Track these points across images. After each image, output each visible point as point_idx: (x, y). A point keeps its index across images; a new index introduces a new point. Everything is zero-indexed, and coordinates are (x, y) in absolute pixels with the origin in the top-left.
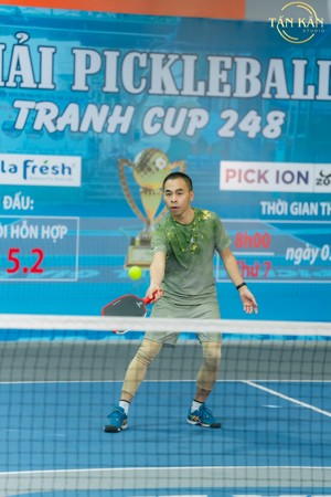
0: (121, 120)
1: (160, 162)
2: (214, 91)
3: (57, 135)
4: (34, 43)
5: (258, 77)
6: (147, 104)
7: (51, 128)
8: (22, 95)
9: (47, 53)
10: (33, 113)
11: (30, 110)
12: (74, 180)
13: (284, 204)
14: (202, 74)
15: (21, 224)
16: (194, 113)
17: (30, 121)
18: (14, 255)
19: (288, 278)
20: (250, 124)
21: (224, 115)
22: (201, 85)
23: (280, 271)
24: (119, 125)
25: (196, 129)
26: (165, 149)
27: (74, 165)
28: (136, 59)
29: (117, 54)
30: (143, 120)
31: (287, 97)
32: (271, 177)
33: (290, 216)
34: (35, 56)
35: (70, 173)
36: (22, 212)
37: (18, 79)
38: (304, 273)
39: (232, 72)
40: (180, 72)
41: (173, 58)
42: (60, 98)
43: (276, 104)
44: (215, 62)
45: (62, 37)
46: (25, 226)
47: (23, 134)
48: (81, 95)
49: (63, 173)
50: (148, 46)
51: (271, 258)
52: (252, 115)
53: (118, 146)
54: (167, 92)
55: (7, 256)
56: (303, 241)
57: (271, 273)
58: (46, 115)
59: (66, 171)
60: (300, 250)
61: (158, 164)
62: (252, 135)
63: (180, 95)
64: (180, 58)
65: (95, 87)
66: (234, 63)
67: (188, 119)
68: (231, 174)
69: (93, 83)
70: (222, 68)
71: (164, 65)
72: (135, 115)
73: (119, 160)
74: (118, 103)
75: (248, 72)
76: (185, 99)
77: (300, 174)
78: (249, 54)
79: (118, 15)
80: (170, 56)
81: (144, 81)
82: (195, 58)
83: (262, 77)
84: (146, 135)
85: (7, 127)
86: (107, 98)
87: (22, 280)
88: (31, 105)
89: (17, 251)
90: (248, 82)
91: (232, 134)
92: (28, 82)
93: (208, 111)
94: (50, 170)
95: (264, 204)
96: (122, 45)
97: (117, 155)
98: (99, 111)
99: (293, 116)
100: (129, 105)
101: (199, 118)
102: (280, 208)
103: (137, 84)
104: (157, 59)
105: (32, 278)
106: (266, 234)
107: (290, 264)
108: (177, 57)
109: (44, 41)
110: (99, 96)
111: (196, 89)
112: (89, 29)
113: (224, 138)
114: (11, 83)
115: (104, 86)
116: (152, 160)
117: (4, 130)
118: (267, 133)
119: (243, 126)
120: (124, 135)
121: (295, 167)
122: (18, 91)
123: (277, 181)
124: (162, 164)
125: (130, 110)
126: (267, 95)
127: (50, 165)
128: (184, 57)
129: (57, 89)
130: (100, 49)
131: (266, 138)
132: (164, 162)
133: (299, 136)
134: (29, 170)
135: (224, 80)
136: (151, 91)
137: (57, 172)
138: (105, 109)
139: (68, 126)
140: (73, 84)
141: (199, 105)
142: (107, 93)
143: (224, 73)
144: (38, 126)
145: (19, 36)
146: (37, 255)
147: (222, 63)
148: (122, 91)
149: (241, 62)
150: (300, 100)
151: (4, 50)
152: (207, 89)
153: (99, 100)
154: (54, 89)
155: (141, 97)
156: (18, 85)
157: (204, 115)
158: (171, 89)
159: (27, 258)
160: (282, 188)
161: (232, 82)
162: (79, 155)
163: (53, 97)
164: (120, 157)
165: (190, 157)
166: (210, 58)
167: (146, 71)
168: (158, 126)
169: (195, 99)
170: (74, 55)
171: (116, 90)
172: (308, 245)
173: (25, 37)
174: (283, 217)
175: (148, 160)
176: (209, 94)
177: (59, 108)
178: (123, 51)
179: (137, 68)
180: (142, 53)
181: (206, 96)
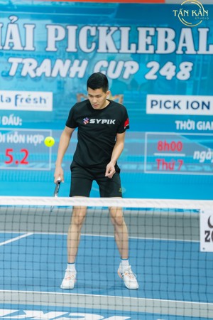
0: (78, 69)
2: (142, 50)
3: (36, 79)
4: (21, 22)
5: (173, 40)
6: (96, 59)
7: (33, 75)
8: (14, 54)
9: (30, 28)
10: (21, 65)
11: (19, 64)
12: (48, 107)
13: (192, 123)
14: (134, 39)
15: (13, 134)
16: (128, 64)
17: (19, 70)
18: (10, 153)
19: (195, 171)
20: (168, 70)
21: (150, 65)
22: (133, 46)
23: (190, 166)
24: (77, 73)
25: (130, 75)
27: (48, 98)
28: (89, 30)
29: (76, 27)
30: (94, 68)
31: (194, 52)
32: (183, 105)
33: (196, 130)
34: (22, 30)
35: (45, 102)
36: (14, 127)
37: (11, 45)
38: (207, 168)
39: (155, 37)
40: (119, 38)
41: (113, 29)
42: (38, 56)
43: (186, 57)
44: (142, 31)
45: (39, 18)
46: (16, 135)
47: (15, 79)
48: (51, 54)
49: (41, 102)
50: (97, 22)
51: (183, 158)
52: (169, 65)
53: (77, 86)
54: (110, 51)
55: (4, 154)
56: (206, 147)
57: (183, 167)
58: (29, 66)
59: (43, 101)
60: (204, 153)
62: (169, 78)
63: (119, 53)
64: (119, 29)
65: (61, 49)
66: (156, 31)
67: (124, 68)
68: (154, 103)
69: (60, 46)
70: (148, 35)
71: (107, 34)
72: (88, 66)
73: (78, 94)
74: (77, 58)
75: (166, 37)
76: (122, 56)
77: (203, 103)
78: (166, 26)
79: (76, 4)
80: (111, 28)
81: (94, 45)
82: (129, 29)
83: (176, 40)
85: (4, 74)
86: (69, 55)
87: (15, 168)
88: (20, 60)
89: (11, 150)
90: (166, 43)
91: (155, 77)
92: (18, 46)
93: (138, 63)
94: (32, 101)
95: (177, 122)
96: (79, 22)
97: (76, 91)
98: (64, 63)
99: (198, 65)
100: (84, 59)
101: (132, 68)
102: (189, 125)
103: (89, 46)
104: (103, 30)
105: (21, 167)
106: (180, 142)
107: (197, 162)
108: (116, 28)
109: (28, 21)
110: (64, 54)
111: (129, 49)
112: (56, 12)
113: (149, 80)
114: (7, 47)
115: (67, 47)
117: (3, 76)
118: (180, 76)
119: (163, 72)
120: (81, 79)
121: (200, 99)
122: (11, 52)
123: (187, 108)
125: (85, 63)
126: (180, 51)
127: (32, 98)
128: (121, 28)
129: (37, 50)
130: (64, 25)
131: (179, 80)
133: (204, 78)
134: (18, 101)
135: (149, 42)
136: (99, 51)
137: (37, 102)
138: (68, 62)
139: (44, 73)
140: (47, 47)
141: (132, 59)
142: (69, 52)
143: (149, 38)
144: (24, 73)
145: (11, 18)
146: (24, 154)
147: (148, 32)
148: (79, 51)
149: (161, 31)
150: (204, 55)
151: (2, 27)
152: (137, 49)
153: (64, 57)
154: (34, 51)
155: (92, 54)
156: (11, 49)
157: (136, 65)
158: (112, 49)
159: (18, 155)
160: (191, 112)
161: (155, 44)
162: (51, 91)
163: (34, 56)
164: (78, 92)
165: (126, 92)
166: (139, 29)
167: (95, 39)
169: (129, 55)
170: (47, 29)
171: (75, 50)
172: (209, 149)
173: (15, 18)
174: (191, 131)
176: (139, 52)
177: (38, 62)
178: (80, 25)
179: (89, 36)
180: (92, 26)
181: (136, 53)
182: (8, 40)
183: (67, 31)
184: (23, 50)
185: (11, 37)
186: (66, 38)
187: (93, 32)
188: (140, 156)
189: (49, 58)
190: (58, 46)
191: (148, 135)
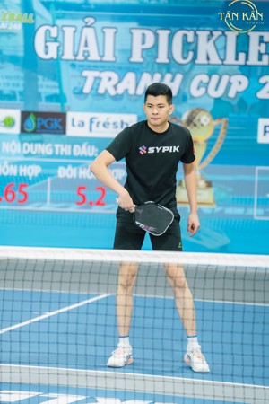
0: (171, 85)
1: (204, 118)
2: (253, 60)
3: (117, 98)
4: (99, 25)
6: (194, 72)
7: (113, 92)
8: (89, 66)
9: (110, 33)
10: (98, 80)
11: (96, 78)
14: (243, 46)
15: (87, 167)
16: (235, 79)
17: (95, 86)
18: (83, 192)
21: (262, 80)
22: (242, 56)
25: (237, 92)
26: (210, 108)
27: (131, 122)
28: (185, 36)
29: (168, 32)
30: (190, 85)
34: (100, 35)
36: (88, 158)
37: (86, 54)
40: (223, 45)
41: (216, 34)
42: (120, 68)
44: (254, 37)
45: (122, 19)
47: (90, 97)
48: (136, 66)
49: (122, 127)
50: (196, 25)
54: (212, 61)
55: (75, 192)
58: (108, 82)
59: (125, 126)
61: (202, 121)
63: (223, 64)
64: (223, 33)
65: (149, 59)
67: (229, 84)
68: (268, 129)
69: (147, 56)
70: (261, 41)
71: (209, 40)
72: (184, 81)
74: (169, 71)
76: (227, 68)
79: (169, 2)
80: (214, 33)
81: (191, 54)
82: (236, 33)
84: (192, 97)
85: (76, 91)
86: (159, 68)
87: (89, 211)
88: (96, 74)
89: (84, 188)
92: (94, 56)
93: (248, 77)
94: (111, 125)
96: (172, 24)
98: (152, 77)
100: (178, 72)
101: (240, 84)
103: (185, 55)
104: (203, 35)
105: (96, 209)
108: (220, 33)
109: (107, 23)
110: (153, 66)
111: (237, 59)
112: (144, 13)
113: (262, 100)
114: (80, 57)
115: (157, 57)
116: (197, 118)
117: (75, 93)
120: (175, 97)
122: (86, 63)
124: (206, 120)
125: (179, 77)
127: (111, 121)
128: (226, 33)
129: (118, 61)
130: (154, 28)
132: (209, 120)
134: (94, 125)
135: (263, 51)
136: (197, 62)
137: (117, 127)
138: (158, 75)
139: (127, 90)
140: (131, 57)
141: (240, 72)
142: (159, 64)
143: (263, 45)
144: (101, 90)
145: (87, 20)
146: (100, 193)
147: (261, 37)
148: (173, 62)
151: (75, 32)
152: (247, 59)
153: (152, 69)
154: (115, 62)
155: (188, 67)
156: (86, 59)
157: (244, 80)
158: (215, 60)
159: (93, 195)
162: (135, 113)
163: (114, 68)
165: (231, 115)
166: (250, 34)
167: (192, 46)
168: (203, 90)
169: (236, 68)
170: (131, 34)
171: (167, 61)
173: (92, 20)
175: (194, 118)
176: (249, 63)
177: (119, 76)
178: (173, 29)
179: (185, 43)
180: (189, 31)
181: (246, 65)
182: (82, 48)
183: (157, 36)
184: (101, 61)
185: (86, 45)
186: (156, 45)
187: (190, 38)
188: (248, 197)
189: (133, 70)
190: (145, 55)
191: (259, 171)
